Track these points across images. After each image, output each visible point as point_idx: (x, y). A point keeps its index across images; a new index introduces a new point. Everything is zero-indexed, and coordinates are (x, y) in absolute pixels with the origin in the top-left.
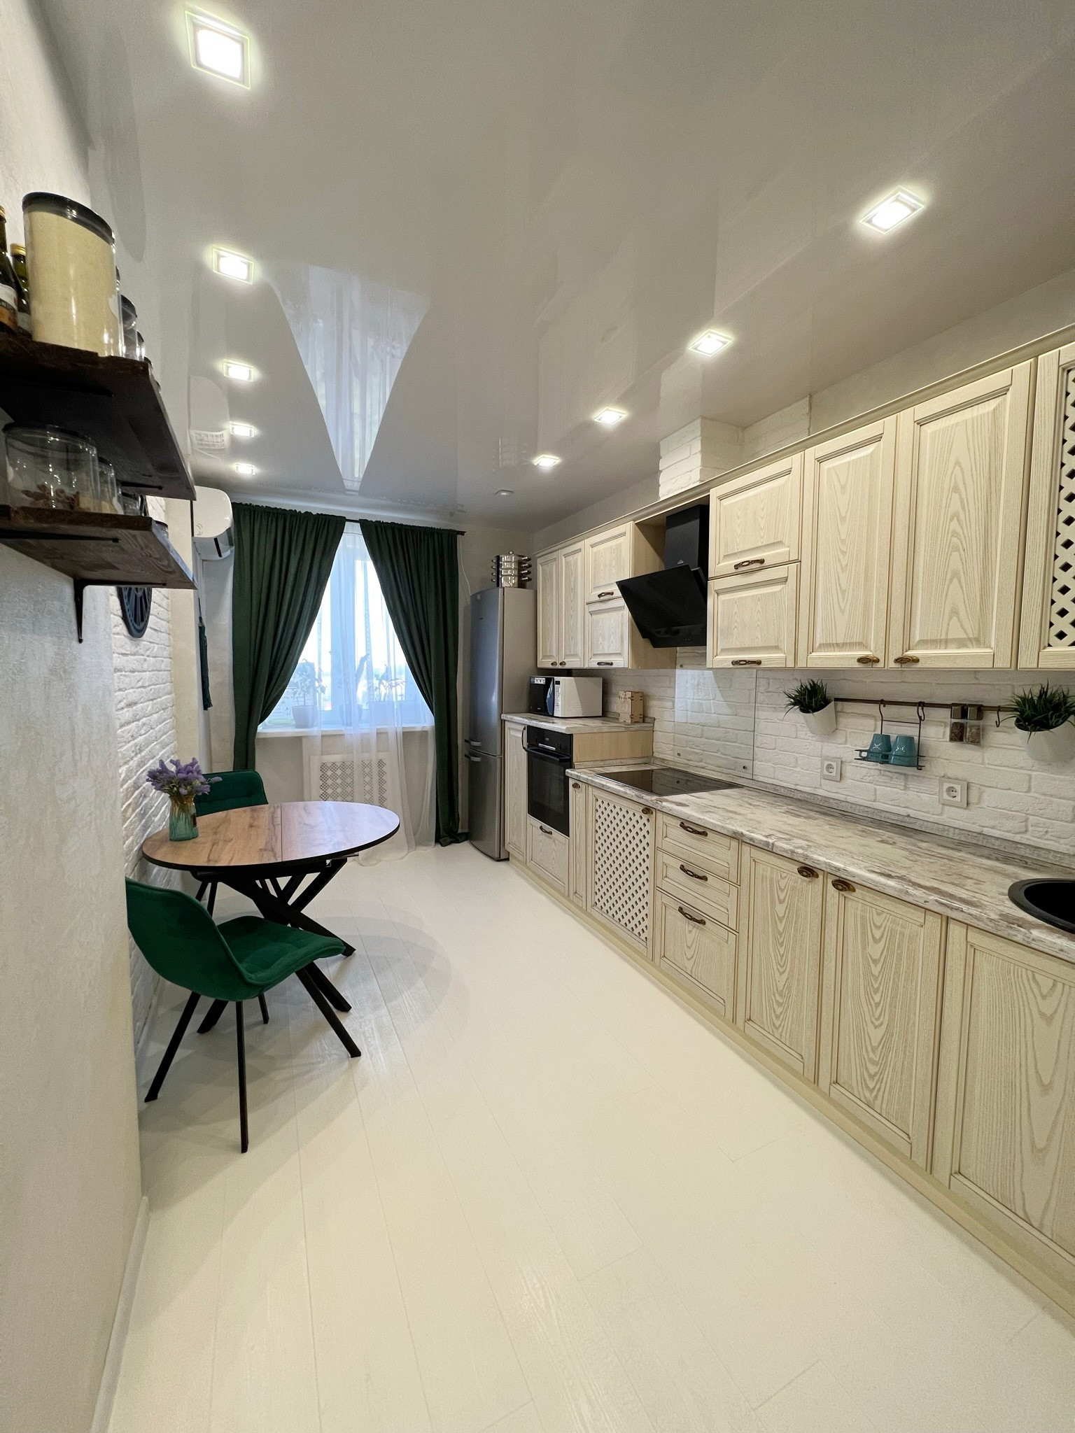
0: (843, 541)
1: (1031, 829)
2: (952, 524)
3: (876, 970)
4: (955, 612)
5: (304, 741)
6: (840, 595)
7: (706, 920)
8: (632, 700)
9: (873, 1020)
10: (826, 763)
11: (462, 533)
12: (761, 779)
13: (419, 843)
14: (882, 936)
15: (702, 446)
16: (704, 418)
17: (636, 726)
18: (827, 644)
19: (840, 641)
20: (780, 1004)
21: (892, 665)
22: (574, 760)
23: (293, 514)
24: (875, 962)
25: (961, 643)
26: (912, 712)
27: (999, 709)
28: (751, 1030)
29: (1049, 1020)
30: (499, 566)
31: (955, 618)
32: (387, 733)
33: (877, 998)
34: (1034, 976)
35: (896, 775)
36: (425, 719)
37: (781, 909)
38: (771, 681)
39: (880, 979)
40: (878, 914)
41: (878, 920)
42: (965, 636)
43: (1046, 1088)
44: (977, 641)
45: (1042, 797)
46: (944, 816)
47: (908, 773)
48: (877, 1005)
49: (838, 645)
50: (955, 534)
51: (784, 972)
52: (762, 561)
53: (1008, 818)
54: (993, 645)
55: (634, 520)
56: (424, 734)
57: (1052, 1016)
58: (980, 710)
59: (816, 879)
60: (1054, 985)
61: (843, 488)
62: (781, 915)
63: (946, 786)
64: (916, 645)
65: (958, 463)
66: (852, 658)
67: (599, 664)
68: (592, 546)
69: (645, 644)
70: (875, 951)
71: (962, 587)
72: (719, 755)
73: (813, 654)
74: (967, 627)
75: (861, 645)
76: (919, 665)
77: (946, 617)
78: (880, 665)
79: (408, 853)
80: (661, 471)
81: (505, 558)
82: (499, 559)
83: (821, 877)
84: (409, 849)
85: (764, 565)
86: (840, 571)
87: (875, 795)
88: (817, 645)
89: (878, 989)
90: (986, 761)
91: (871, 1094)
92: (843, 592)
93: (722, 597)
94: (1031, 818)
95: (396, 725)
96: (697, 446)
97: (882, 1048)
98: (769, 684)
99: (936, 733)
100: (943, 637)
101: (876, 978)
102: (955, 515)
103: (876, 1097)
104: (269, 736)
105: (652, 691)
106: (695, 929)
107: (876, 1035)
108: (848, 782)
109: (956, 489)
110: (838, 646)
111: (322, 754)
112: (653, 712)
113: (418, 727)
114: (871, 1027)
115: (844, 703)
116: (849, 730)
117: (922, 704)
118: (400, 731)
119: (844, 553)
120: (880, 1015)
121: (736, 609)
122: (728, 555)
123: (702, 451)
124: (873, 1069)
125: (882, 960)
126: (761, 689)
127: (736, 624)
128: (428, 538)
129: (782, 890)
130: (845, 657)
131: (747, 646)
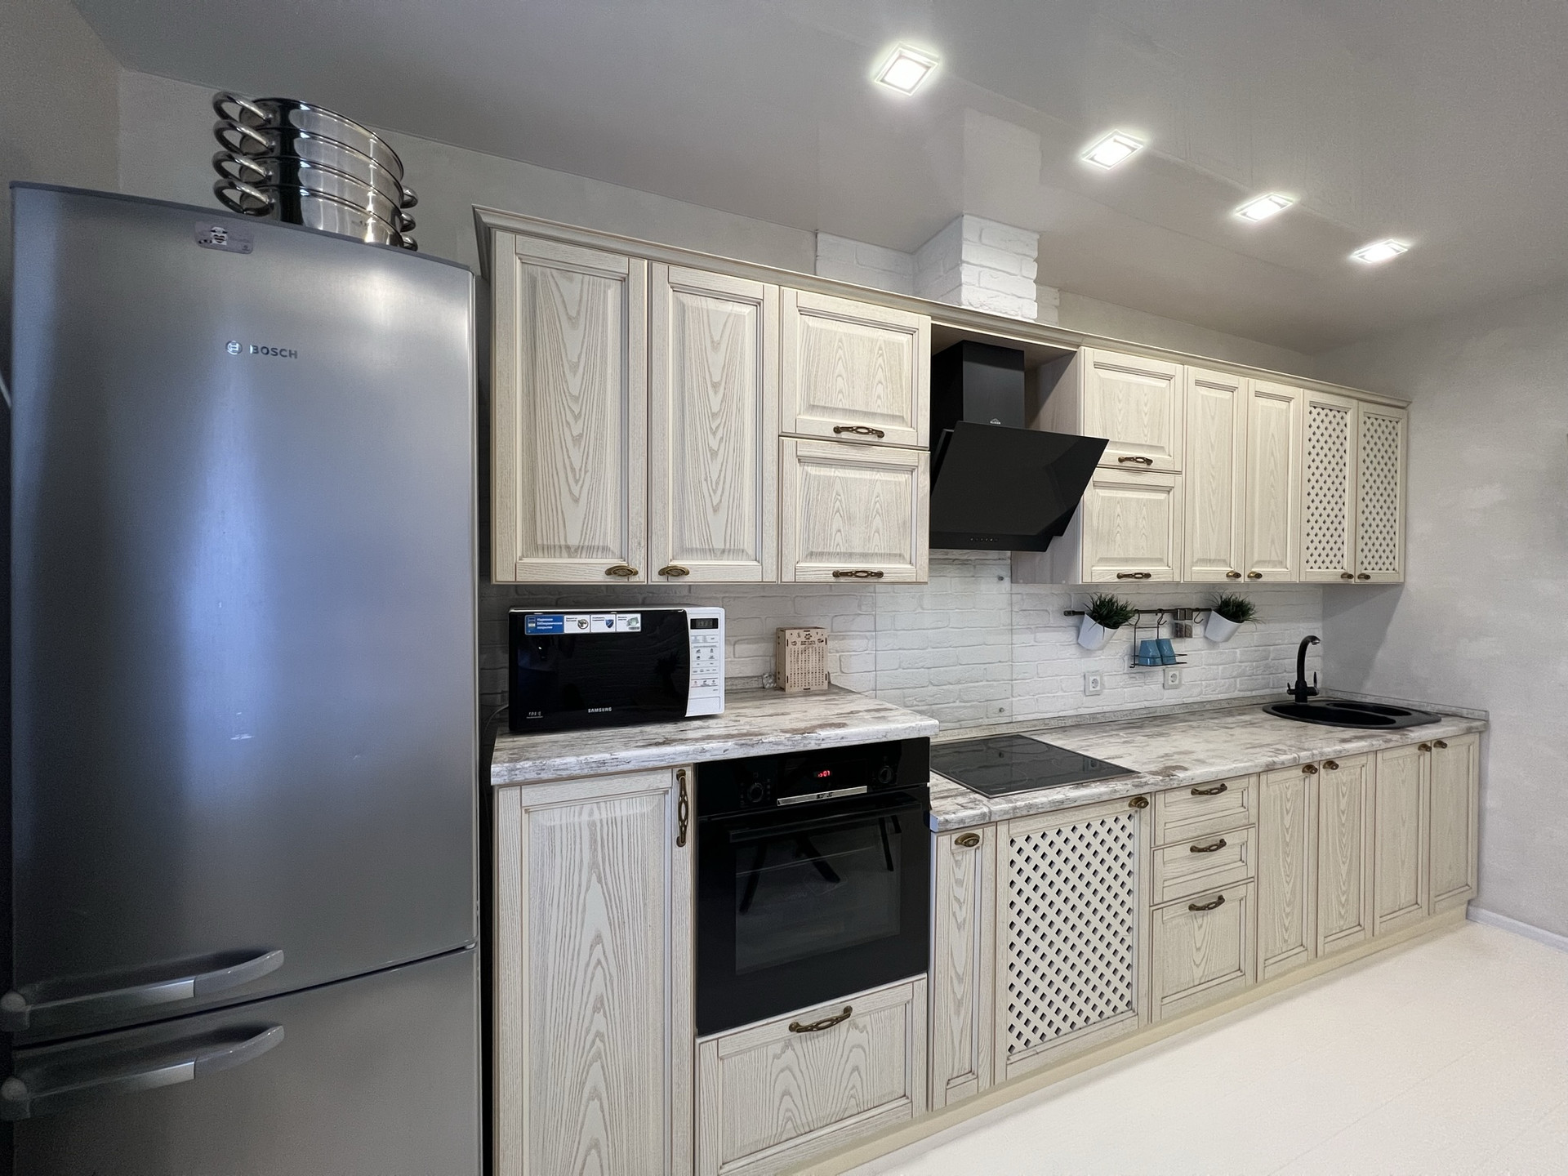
0: (1213, 467)
3: (1344, 820)
4: (1273, 541)
6: (1211, 515)
7: (1223, 893)
9: (1343, 860)
10: (1092, 679)
14: (1347, 790)
21: (1246, 579)
24: (1343, 813)
25: (1277, 564)
31: (1272, 546)
35: (1138, 675)
37: (1288, 820)
38: (1025, 598)
41: (1344, 779)
42: (1277, 559)
44: (1281, 563)
48: (1345, 846)
52: (1149, 462)
54: (1288, 566)
55: (929, 318)
62: (1288, 827)
63: (1170, 674)
64: (1255, 564)
66: (1222, 573)
67: (838, 573)
70: (1343, 805)
73: (1194, 568)
75: (1225, 562)
76: (1261, 580)
78: (1241, 579)
80: (965, 264)
85: (1150, 467)
87: (1125, 697)
88: (1195, 560)
89: (1345, 832)
91: (1343, 919)
92: (1214, 513)
93: (1101, 493)
97: (1348, 876)
100: (1268, 559)
101: (1344, 825)
102: (1272, 473)
103: (1346, 918)
107: (1345, 870)
108: (1105, 693)
109: (1272, 453)
110: (1210, 562)
114: (1342, 866)
119: (1213, 477)
123: (1036, 282)
125: (1347, 809)
126: (1017, 608)
129: (1289, 800)
130: (1218, 573)
131: (1131, 556)
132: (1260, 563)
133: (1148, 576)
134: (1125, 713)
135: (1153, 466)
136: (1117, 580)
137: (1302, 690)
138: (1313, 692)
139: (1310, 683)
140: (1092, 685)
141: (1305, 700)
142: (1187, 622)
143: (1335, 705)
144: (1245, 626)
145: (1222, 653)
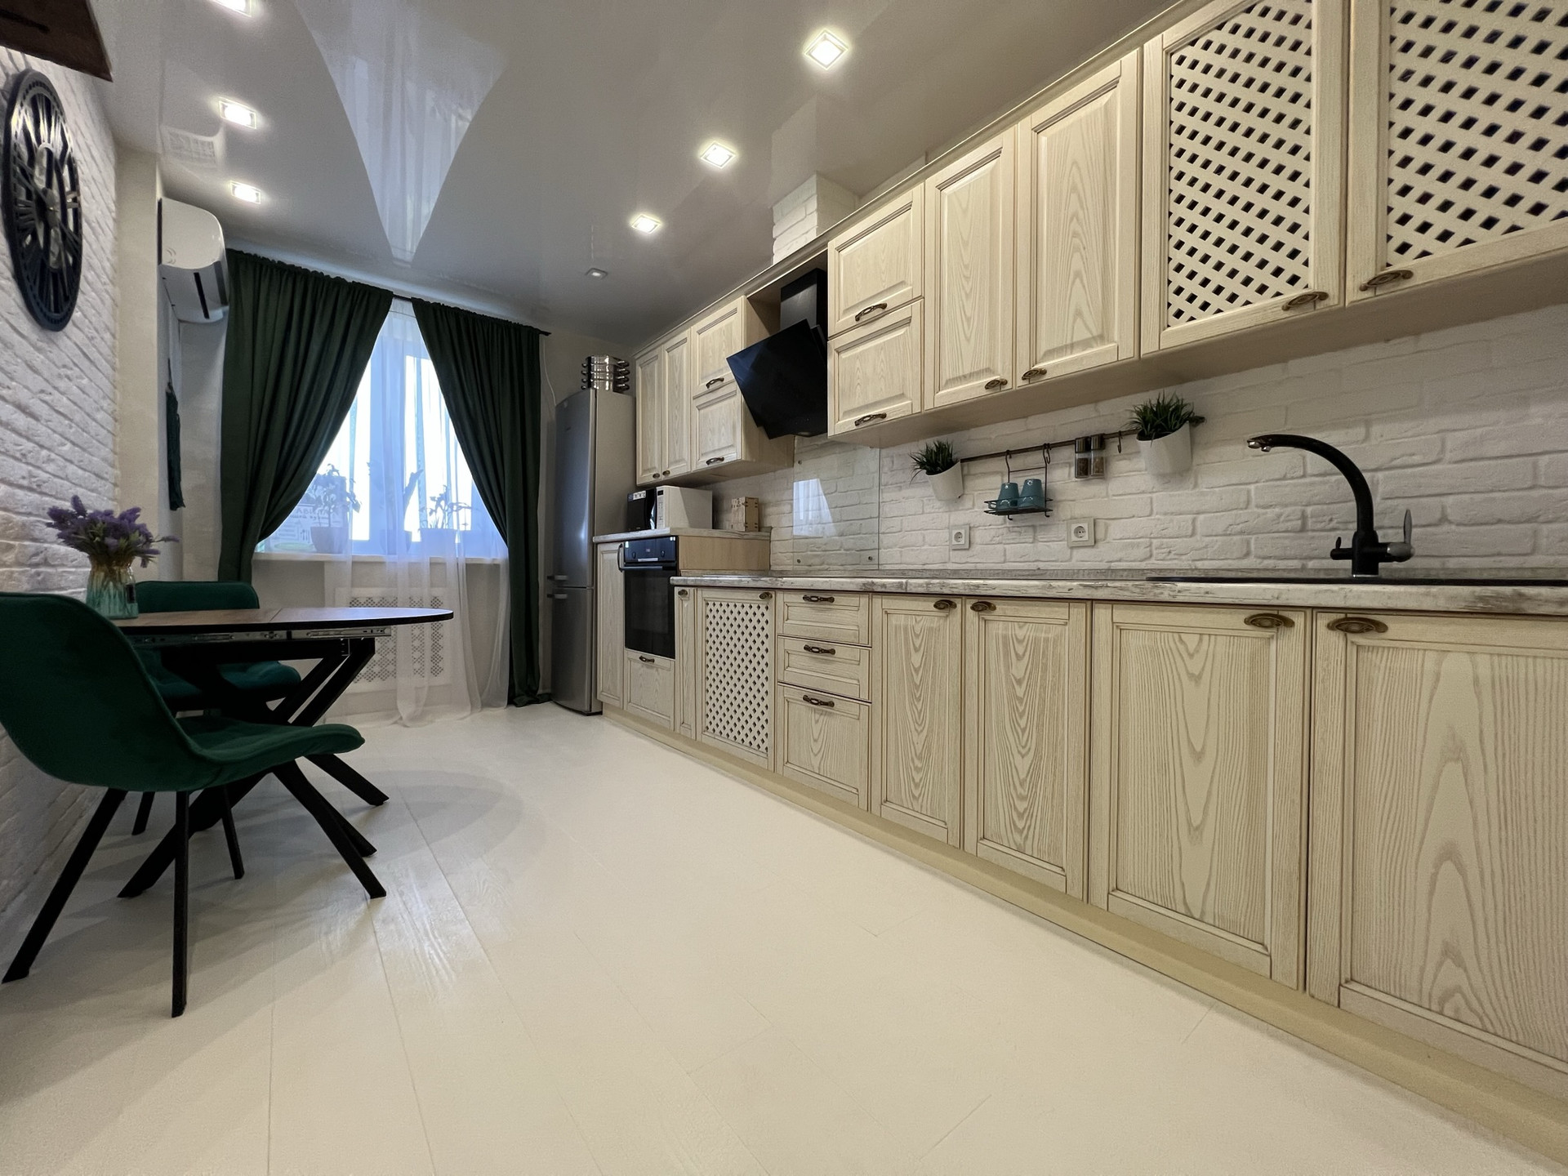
0: (966, 267)
1: (1155, 552)
2: (1072, 224)
3: (1020, 692)
4: (1079, 313)
5: (326, 567)
6: (965, 324)
7: (835, 701)
8: (746, 506)
9: (1020, 749)
10: (954, 532)
11: (547, 334)
12: (888, 567)
13: (486, 704)
14: (1025, 651)
15: (818, 204)
16: (819, 174)
17: (752, 534)
18: (953, 379)
19: (967, 372)
20: (918, 770)
21: (1020, 383)
22: (681, 566)
23: (318, 277)
24: (1019, 682)
25: (1086, 344)
26: (1037, 458)
27: (1120, 435)
28: (888, 812)
29: (1196, 679)
30: (590, 368)
31: (1079, 320)
32: (445, 564)
33: (1023, 723)
34: (1180, 637)
35: (1023, 529)
36: (495, 550)
37: (916, 659)
38: (895, 459)
39: (1025, 699)
40: (1020, 627)
41: (1020, 633)
42: (1089, 336)
43: (1198, 756)
44: (1102, 338)
45: (1162, 517)
46: (1074, 560)
47: (1037, 523)
48: (1023, 731)
49: (965, 376)
50: (1075, 235)
51: (922, 731)
52: (883, 306)
53: (1133, 546)
54: (1116, 339)
55: (746, 295)
56: (494, 567)
57: (1200, 676)
58: (1102, 440)
59: (954, 610)
60: (1201, 640)
61: (965, 211)
62: (916, 666)
63: (1074, 526)
64: (1042, 358)
65: (1075, 163)
66: (979, 386)
67: (708, 462)
68: (700, 332)
69: (758, 433)
70: (1019, 669)
71: (1084, 286)
72: (842, 551)
73: (940, 393)
74: (1092, 326)
75: (988, 371)
76: (1047, 377)
77: (1071, 319)
78: (1008, 386)
79: (471, 714)
80: (775, 239)
81: (595, 360)
82: (589, 360)
83: (959, 606)
84: (472, 710)
85: (886, 310)
86: (964, 298)
87: (1005, 555)
88: (943, 382)
89: (1024, 711)
90: (1110, 493)
91: (1021, 836)
92: (968, 320)
93: (844, 356)
94: (1154, 541)
95: (456, 555)
96: (813, 205)
97: (1031, 777)
98: (893, 462)
99: (1062, 477)
100: (1069, 342)
101: (1021, 700)
102: (1075, 215)
103: (1026, 837)
104: (274, 558)
105: (768, 497)
106: (822, 717)
107: (1023, 765)
108: (976, 548)
109: (1074, 189)
110: (965, 378)
111: (353, 585)
112: (769, 521)
113: (487, 559)
114: (1018, 757)
115: (970, 463)
116: (976, 493)
117: (1047, 447)
118: (462, 562)
119: (967, 278)
120: (1027, 740)
121: (858, 365)
122: (848, 309)
123: (818, 210)
124: (1022, 806)
125: (1027, 678)
126: (886, 469)
127: (859, 381)
128: (502, 331)
129: (917, 636)
130: (973, 388)
131: (871, 402)
132: (1050, 353)
133: (883, 416)
135: (888, 308)
136: (856, 428)
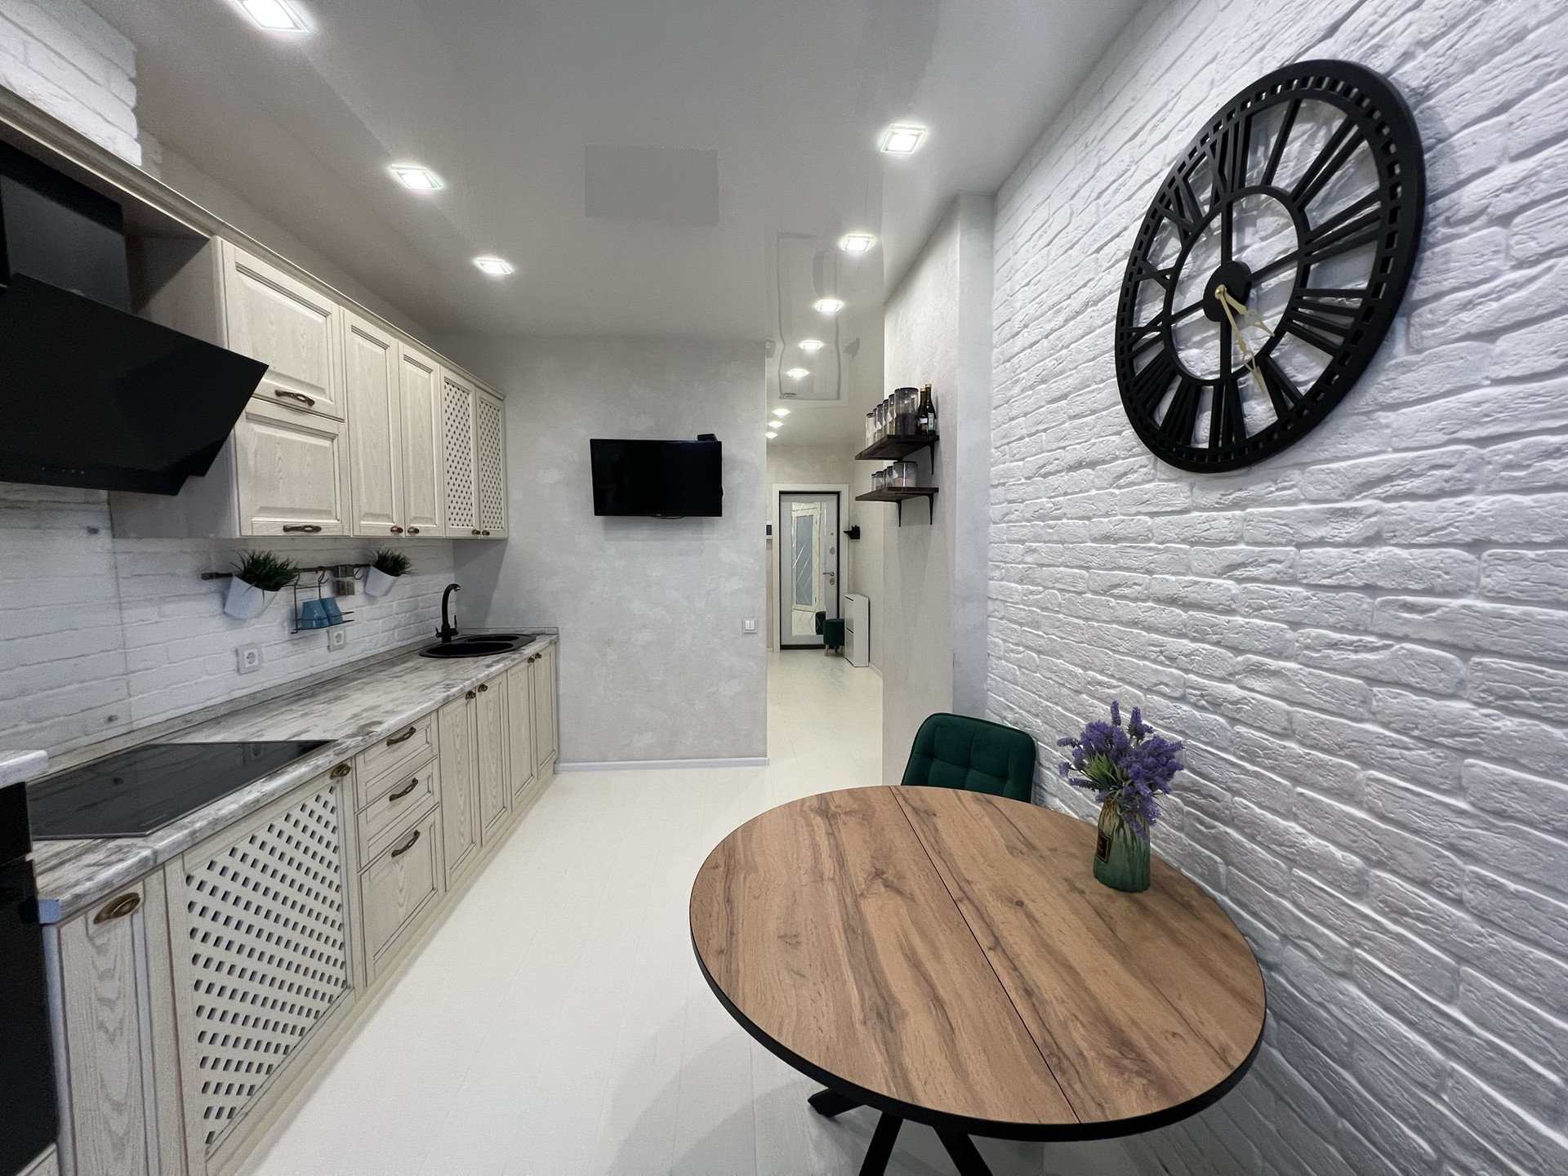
1: (368, 646)
2: (420, 441)
4: (424, 499)
7: (418, 828)
10: (247, 654)
12: (148, 722)
14: (492, 705)
18: (369, 514)
19: (378, 511)
20: (462, 823)
21: (407, 534)
24: (491, 724)
31: (425, 504)
44: (432, 520)
46: (331, 662)
47: (310, 634)
49: (376, 515)
52: (311, 402)
54: (438, 524)
58: (353, 569)
63: (335, 635)
66: (387, 527)
71: (426, 484)
73: (362, 522)
74: (429, 510)
75: (389, 518)
76: (418, 534)
77: (422, 502)
78: (402, 534)
83: (476, 693)
85: (311, 408)
86: (372, 447)
88: (363, 513)
92: (376, 467)
93: (256, 427)
100: (422, 515)
102: (421, 436)
106: (406, 858)
117: (320, 569)
121: (279, 452)
124: (495, 792)
126: (126, 573)
127: (282, 475)
129: (458, 726)
130: (382, 528)
131: (297, 507)
132: (416, 519)
133: (317, 529)
134: (289, 685)
135: (314, 407)
136: (283, 533)
137: (447, 632)
138: (454, 632)
139: (452, 626)
140: (245, 660)
141: (450, 641)
142: (348, 579)
143: (470, 640)
144: (403, 579)
145: (381, 607)
